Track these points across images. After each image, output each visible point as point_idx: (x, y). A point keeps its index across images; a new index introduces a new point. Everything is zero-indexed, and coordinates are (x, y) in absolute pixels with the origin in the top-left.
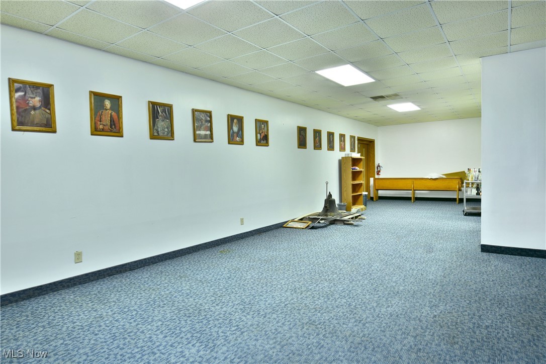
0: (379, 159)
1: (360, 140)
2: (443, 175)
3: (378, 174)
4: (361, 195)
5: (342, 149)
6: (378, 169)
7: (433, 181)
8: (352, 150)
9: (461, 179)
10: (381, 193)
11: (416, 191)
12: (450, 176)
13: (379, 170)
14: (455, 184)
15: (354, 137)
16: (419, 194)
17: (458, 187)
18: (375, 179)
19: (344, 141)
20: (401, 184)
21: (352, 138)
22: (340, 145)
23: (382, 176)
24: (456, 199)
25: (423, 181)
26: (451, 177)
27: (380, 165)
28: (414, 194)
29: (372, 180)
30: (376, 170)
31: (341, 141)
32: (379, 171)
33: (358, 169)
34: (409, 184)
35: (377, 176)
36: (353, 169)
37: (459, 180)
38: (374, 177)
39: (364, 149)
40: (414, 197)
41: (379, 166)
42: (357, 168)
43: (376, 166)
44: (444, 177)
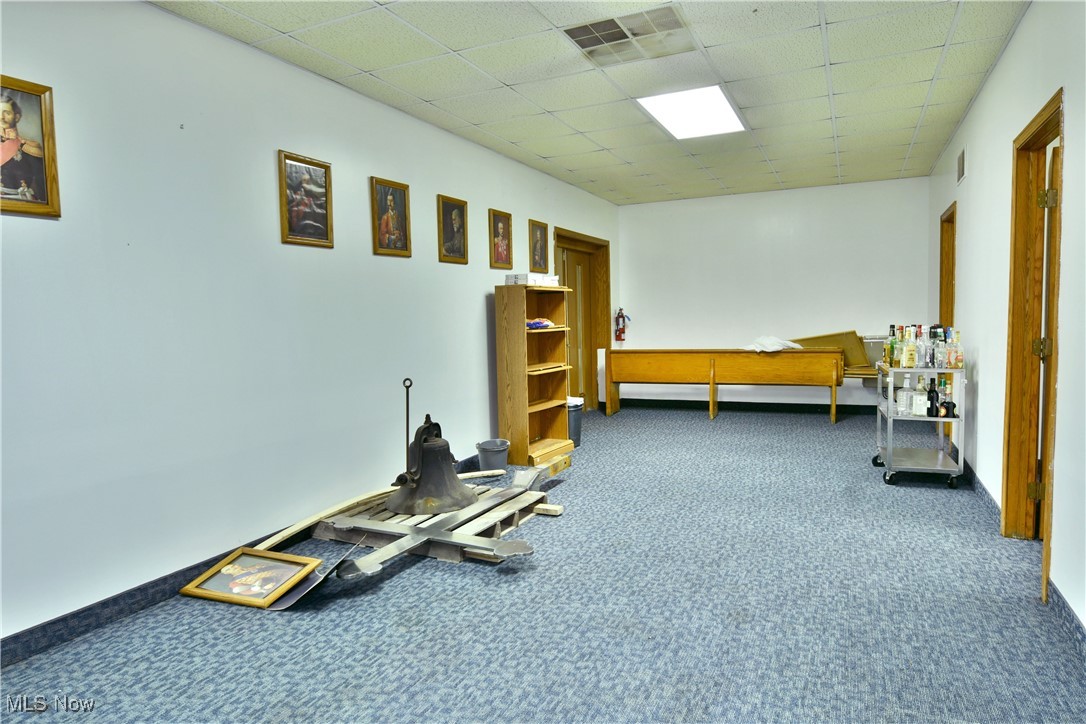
0: (621, 295)
1: (563, 237)
2: (795, 341)
3: (619, 338)
4: (562, 406)
5: (501, 258)
6: (618, 324)
7: (768, 360)
8: (538, 265)
9: (843, 353)
10: (627, 391)
11: (720, 386)
12: (814, 346)
13: (621, 326)
14: (828, 367)
15: (543, 228)
16: (730, 393)
17: (834, 377)
18: (610, 354)
19: (507, 235)
20: (680, 367)
21: (537, 228)
22: (494, 247)
23: (629, 344)
24: (829, 406)
25: (740, 360)
26: (817, 348)
27: (625, 313)
28: (715, 392)
29: (601, 353)
30: (613, 327)
31: (494, 232)
32: (622, 331)
33: (550, 325)
34: (702, 367)
35: (615, 346)
36: (531, 326)
37: (838, 356)
38: (607, 346)
39: (579, 269)
40: (714, 402)
41: (620, 316)
42: (546, 322)
43: (613, 314)
44: (798, 346)
